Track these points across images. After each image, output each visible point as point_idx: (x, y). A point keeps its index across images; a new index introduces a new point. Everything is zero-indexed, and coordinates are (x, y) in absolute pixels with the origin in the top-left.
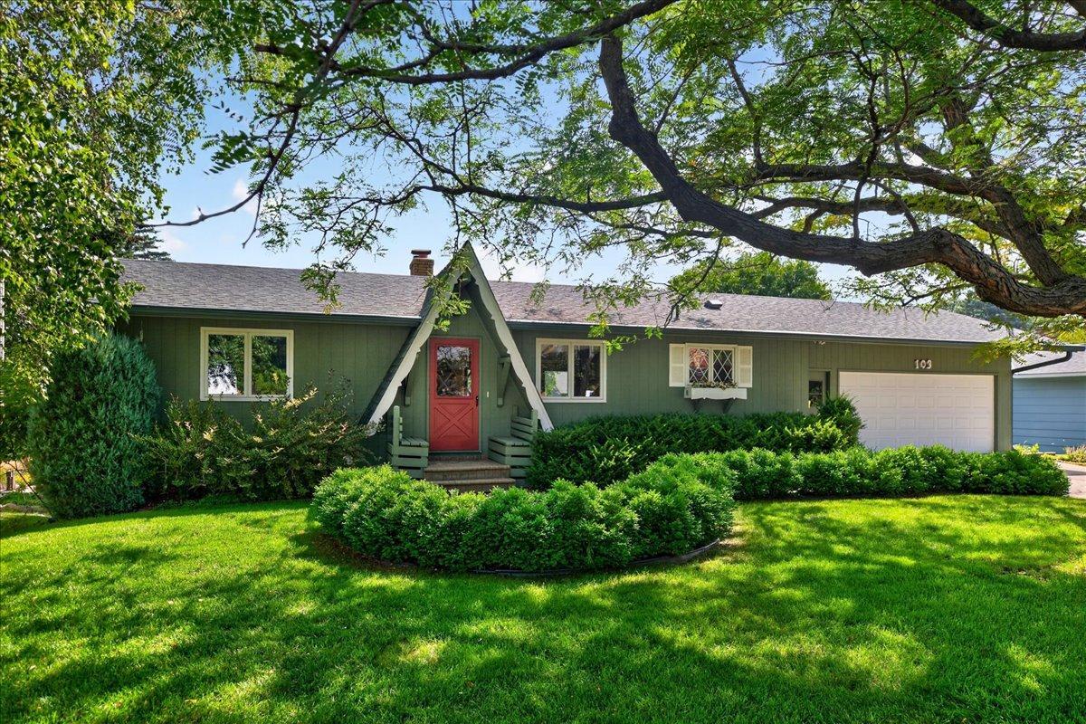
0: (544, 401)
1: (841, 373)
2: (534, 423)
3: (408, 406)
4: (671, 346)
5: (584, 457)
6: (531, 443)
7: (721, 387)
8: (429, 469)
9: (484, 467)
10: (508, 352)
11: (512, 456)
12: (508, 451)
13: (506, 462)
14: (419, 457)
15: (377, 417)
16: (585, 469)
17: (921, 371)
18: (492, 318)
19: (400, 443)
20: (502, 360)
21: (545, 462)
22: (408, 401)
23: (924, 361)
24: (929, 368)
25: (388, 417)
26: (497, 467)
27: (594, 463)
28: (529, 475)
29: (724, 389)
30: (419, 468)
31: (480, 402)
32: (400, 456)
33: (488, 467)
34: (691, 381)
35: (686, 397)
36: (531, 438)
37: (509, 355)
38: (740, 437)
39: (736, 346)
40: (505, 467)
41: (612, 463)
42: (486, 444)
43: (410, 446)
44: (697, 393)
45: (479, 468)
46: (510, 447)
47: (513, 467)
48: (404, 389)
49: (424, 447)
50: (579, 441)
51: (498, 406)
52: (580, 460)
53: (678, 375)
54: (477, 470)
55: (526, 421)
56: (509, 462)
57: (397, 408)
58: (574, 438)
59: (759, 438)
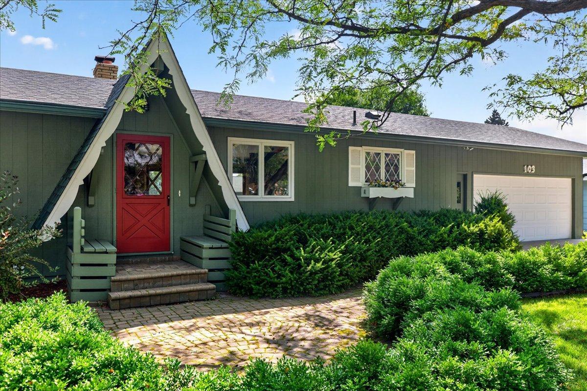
0: (240, 200)
1: (475, 176)
2: (231, 223)
3: (92, 206)
4: (351, 148)
5: (289, 259)
6: (231, 245)
7: (393, 187)
8: (118, 278)
9: (180, 272)
10: (204, 149)
11: (210, 259)
12: (206, 254)
13: (204, 266)
14: (106, 265)
15: (53, 219)
16: (291, 272)
17: (528, 174)
18: (187, 112)
19: (82, 249)
20: (197, 158)
21: (248, 266)
22: (91, 200)
23: (530, 167)
24: (533, 172)
25: (67, 221)
26: (194, 271)
27: (300, 266)
28: (228, 279)
29: (396, 188)
30: (105, 277)
31: (172, 202)
32: (82, 265)
33: (184, 272)
34: (366, 182)
35: (363, 195)
36: (229, 239)
37: (205, 153)
38: (425, 233)
39: (402, 150)
40: (203, 271)
41: (319, 265)
42: (178, 246)
43: (95, 252)
44: (374, 193)
45: (175, 273)
46: (208, 249)
47: (210, 270)
48: (87, 187)
49: (111, 253)
50: (283, 242)
51: (191, 205)
52: (284, 263)
53: (356, 176)
54: (172, 276)
55: (223, 220)
56: (207, 265)
57: (78, 210)
58: (278, 240)
59: (441, 234)
